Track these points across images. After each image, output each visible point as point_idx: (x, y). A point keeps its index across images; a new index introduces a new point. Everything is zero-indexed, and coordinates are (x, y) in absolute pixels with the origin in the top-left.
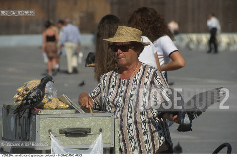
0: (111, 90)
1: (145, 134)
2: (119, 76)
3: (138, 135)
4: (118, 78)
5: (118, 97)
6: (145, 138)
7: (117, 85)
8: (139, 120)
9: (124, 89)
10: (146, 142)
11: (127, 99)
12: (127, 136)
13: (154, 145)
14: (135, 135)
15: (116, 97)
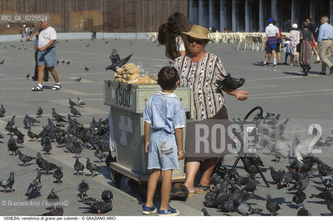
0: (184, 69)
1: (210, 100)
2: (190, 59)
3: (205, 101)
4: (189, 61)
5: (190, 74)
6: (210, 103)
7: (189, 66)
8: (206, 92)
9: (194, 69)
10: (210, 106)
11: (197, 76)
12: (198, 102)
13: (216, 108)
14: (203, 101)
15: (188, 74)
